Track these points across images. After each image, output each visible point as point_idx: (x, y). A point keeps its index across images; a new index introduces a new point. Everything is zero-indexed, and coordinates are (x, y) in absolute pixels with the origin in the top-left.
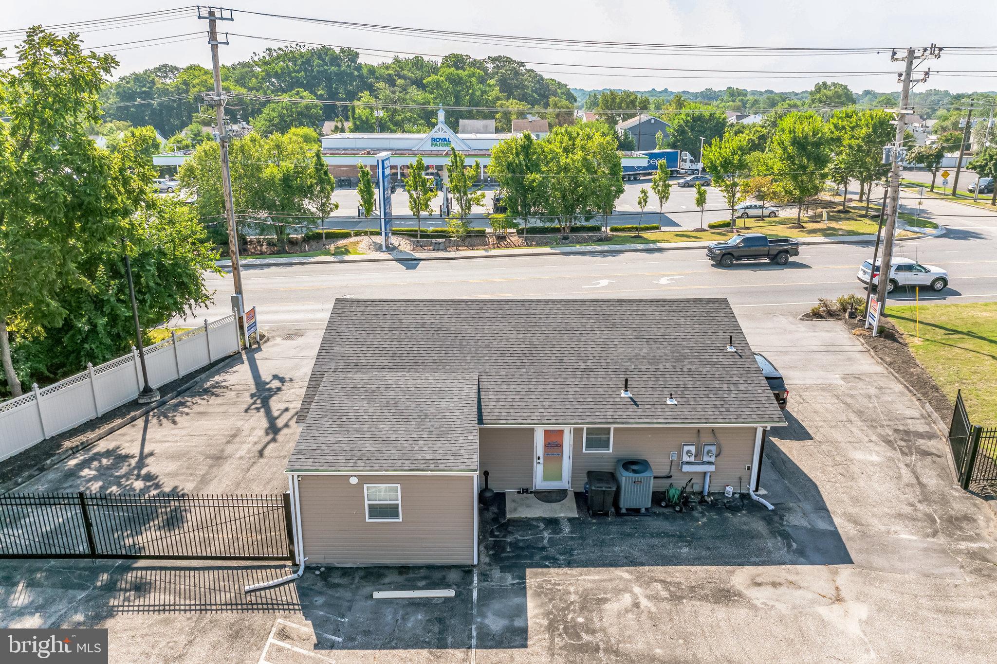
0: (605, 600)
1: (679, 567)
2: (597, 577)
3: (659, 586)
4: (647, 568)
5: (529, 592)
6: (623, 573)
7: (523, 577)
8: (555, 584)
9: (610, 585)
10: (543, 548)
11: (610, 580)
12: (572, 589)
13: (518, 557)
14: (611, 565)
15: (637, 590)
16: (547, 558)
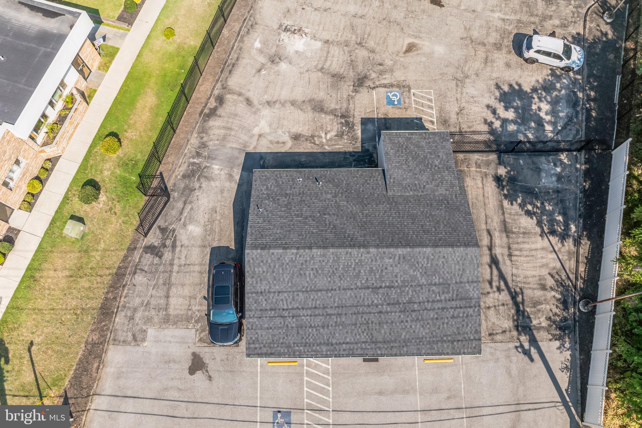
0: (336, 136)
1: (308, 151)
2: (337, 147)
3: (317, 142)
4: (319, 151)
5: (360, 140)
6: (328, 149)
7: (362, 146)
8: (351, 143)
9: (333, 143)
10: (354, 160)
11: (333, 145)
12: (346, 141)
13: (364, 156)
14: (331, 152)
15: (324, 141)
16: (353, 156)
